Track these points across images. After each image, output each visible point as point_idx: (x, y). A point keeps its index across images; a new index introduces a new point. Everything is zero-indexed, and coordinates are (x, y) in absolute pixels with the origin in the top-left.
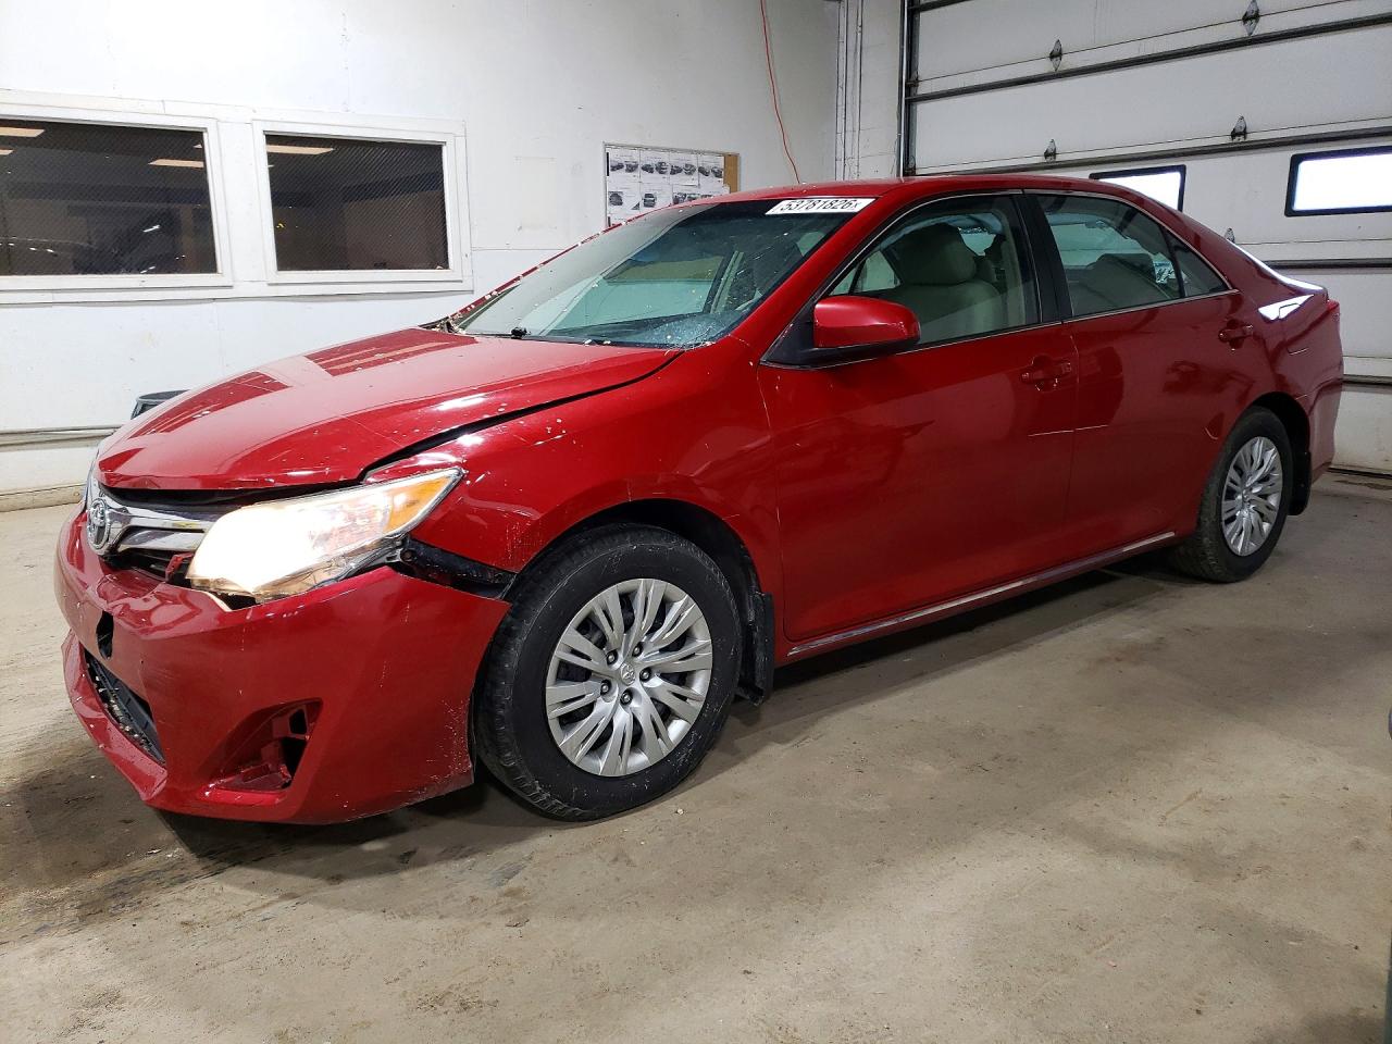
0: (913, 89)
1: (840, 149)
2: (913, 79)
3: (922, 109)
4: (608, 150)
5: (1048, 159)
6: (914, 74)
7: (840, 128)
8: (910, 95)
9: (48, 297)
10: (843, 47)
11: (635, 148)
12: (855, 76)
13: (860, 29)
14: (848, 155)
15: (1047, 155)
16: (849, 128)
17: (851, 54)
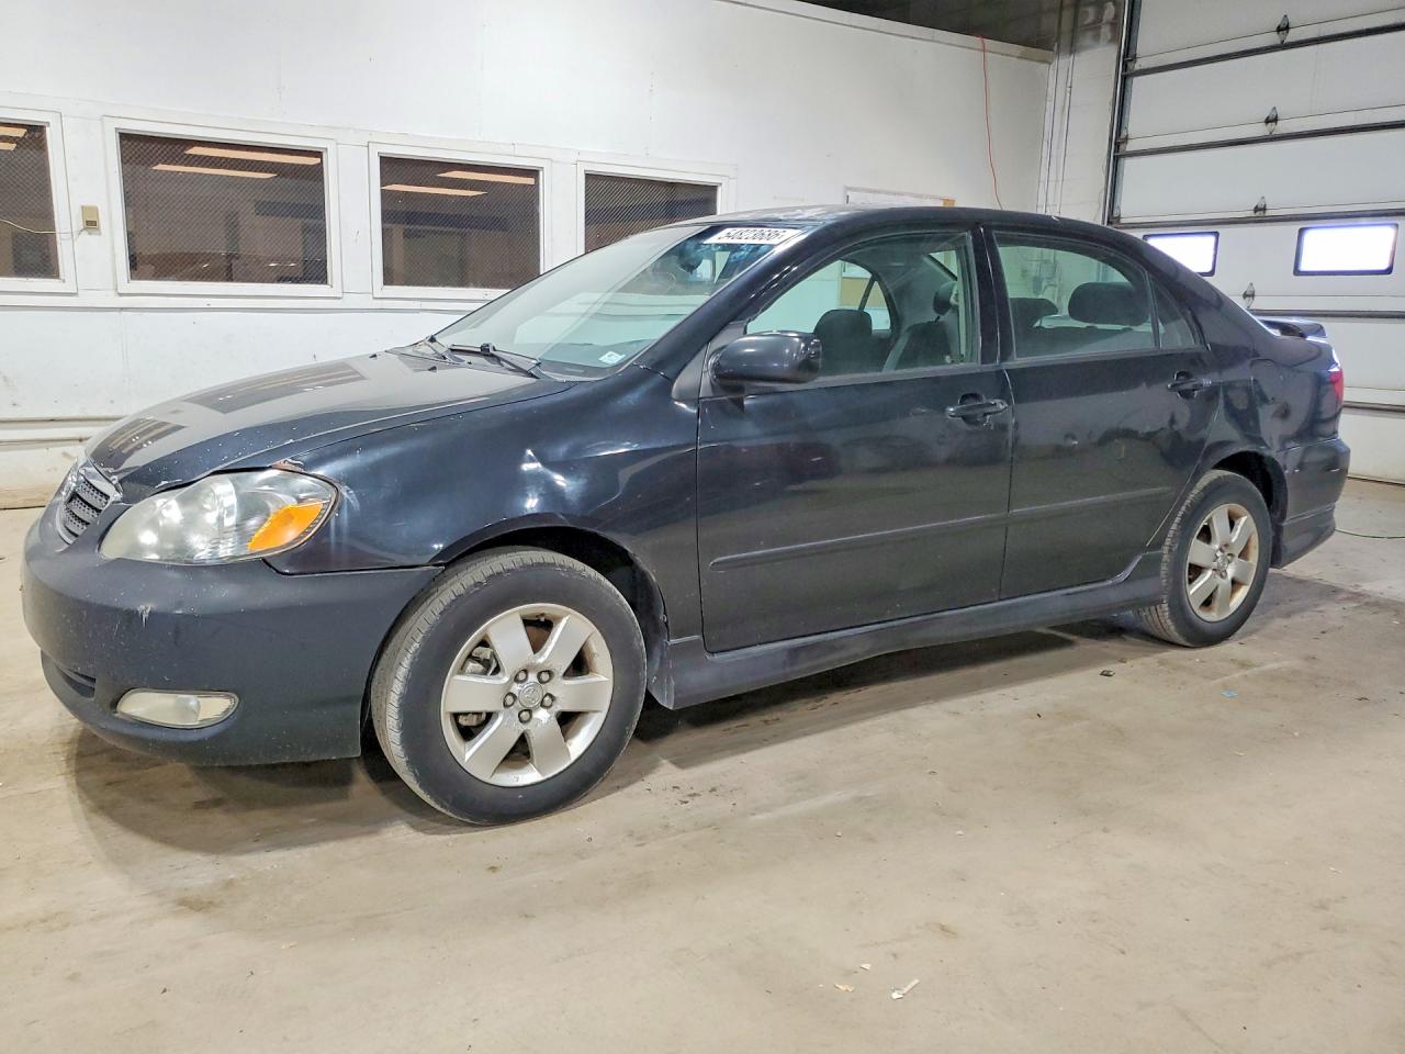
0: (1122, 147)
1: (1042, 196)
2: (1123, 136)
3: (1128, 165)
4: (849, 193)
5: (1258, 214)
6: (1124, 134)
7: (1044, 176)
8: (1117, 150)
9: (416, 305)
10: (1050, 105)
11: (870, 191)
12: (1061, 132)
13: (1069, 89)
14: (1050, 202)
15: (1256, 209)
16: (1052, 177)
17: (1058, 111)
